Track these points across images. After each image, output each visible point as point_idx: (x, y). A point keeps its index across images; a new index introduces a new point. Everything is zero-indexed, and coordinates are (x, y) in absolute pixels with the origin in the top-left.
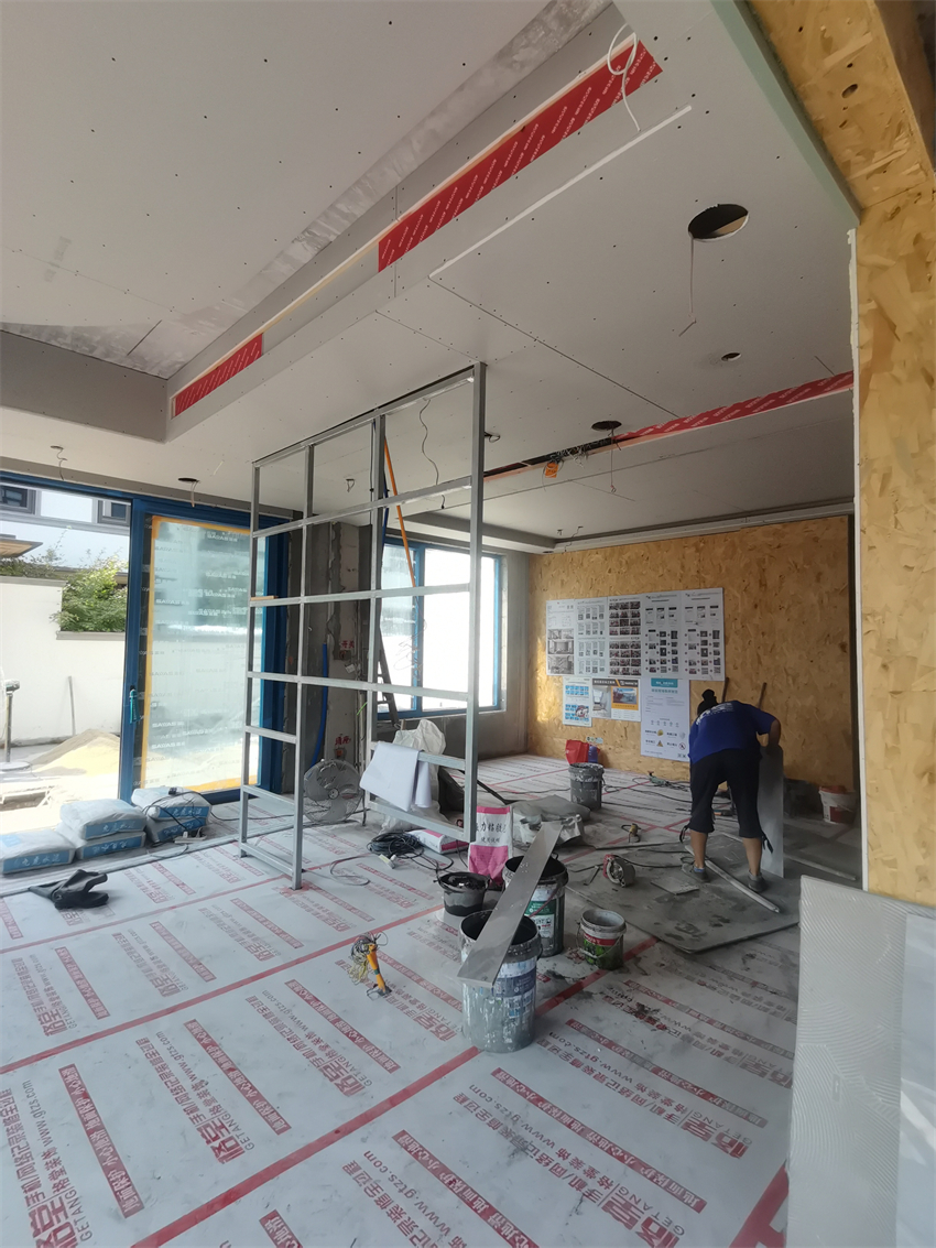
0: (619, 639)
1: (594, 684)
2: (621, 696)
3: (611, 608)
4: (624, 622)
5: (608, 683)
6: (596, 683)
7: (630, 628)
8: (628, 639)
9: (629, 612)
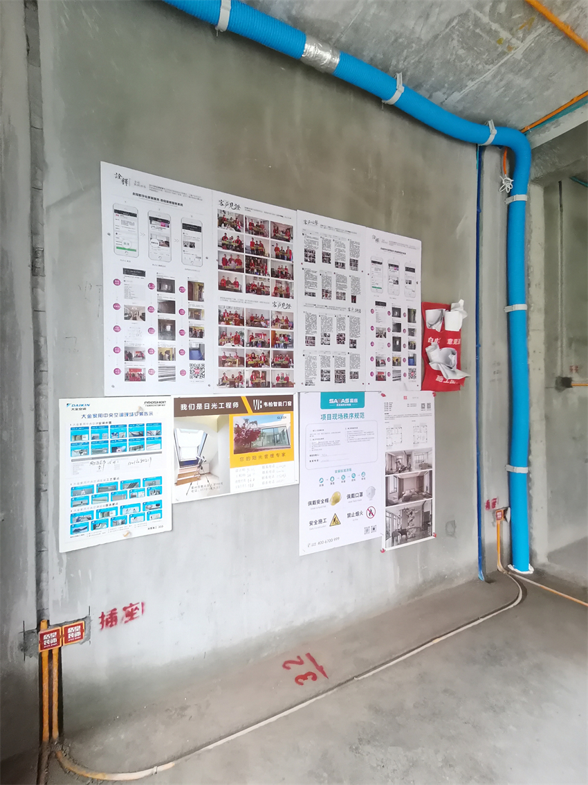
0: (244, 302)
1: (178, 413)
2: (254, 435)
3: (222, 221)
4: (255, 265)
5: (219, 407)
6: (185, 408)
7: (271, 282)
8: (265, 305)
9: (269, 244)
